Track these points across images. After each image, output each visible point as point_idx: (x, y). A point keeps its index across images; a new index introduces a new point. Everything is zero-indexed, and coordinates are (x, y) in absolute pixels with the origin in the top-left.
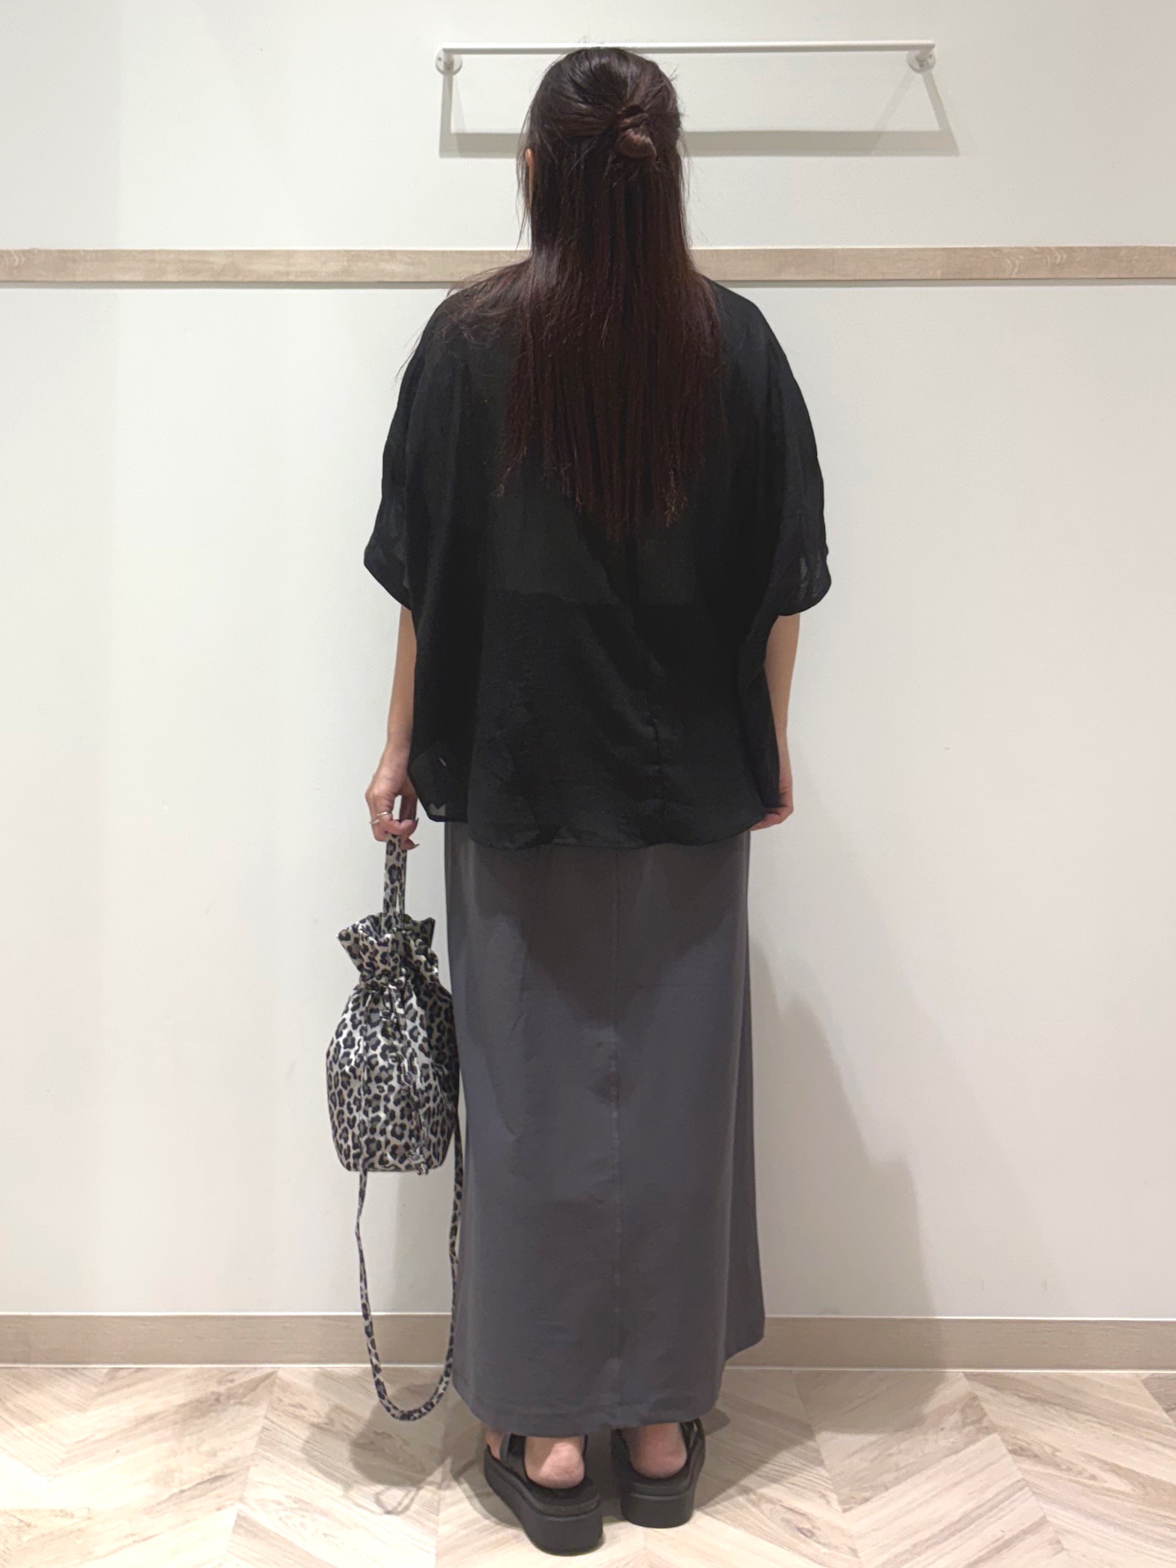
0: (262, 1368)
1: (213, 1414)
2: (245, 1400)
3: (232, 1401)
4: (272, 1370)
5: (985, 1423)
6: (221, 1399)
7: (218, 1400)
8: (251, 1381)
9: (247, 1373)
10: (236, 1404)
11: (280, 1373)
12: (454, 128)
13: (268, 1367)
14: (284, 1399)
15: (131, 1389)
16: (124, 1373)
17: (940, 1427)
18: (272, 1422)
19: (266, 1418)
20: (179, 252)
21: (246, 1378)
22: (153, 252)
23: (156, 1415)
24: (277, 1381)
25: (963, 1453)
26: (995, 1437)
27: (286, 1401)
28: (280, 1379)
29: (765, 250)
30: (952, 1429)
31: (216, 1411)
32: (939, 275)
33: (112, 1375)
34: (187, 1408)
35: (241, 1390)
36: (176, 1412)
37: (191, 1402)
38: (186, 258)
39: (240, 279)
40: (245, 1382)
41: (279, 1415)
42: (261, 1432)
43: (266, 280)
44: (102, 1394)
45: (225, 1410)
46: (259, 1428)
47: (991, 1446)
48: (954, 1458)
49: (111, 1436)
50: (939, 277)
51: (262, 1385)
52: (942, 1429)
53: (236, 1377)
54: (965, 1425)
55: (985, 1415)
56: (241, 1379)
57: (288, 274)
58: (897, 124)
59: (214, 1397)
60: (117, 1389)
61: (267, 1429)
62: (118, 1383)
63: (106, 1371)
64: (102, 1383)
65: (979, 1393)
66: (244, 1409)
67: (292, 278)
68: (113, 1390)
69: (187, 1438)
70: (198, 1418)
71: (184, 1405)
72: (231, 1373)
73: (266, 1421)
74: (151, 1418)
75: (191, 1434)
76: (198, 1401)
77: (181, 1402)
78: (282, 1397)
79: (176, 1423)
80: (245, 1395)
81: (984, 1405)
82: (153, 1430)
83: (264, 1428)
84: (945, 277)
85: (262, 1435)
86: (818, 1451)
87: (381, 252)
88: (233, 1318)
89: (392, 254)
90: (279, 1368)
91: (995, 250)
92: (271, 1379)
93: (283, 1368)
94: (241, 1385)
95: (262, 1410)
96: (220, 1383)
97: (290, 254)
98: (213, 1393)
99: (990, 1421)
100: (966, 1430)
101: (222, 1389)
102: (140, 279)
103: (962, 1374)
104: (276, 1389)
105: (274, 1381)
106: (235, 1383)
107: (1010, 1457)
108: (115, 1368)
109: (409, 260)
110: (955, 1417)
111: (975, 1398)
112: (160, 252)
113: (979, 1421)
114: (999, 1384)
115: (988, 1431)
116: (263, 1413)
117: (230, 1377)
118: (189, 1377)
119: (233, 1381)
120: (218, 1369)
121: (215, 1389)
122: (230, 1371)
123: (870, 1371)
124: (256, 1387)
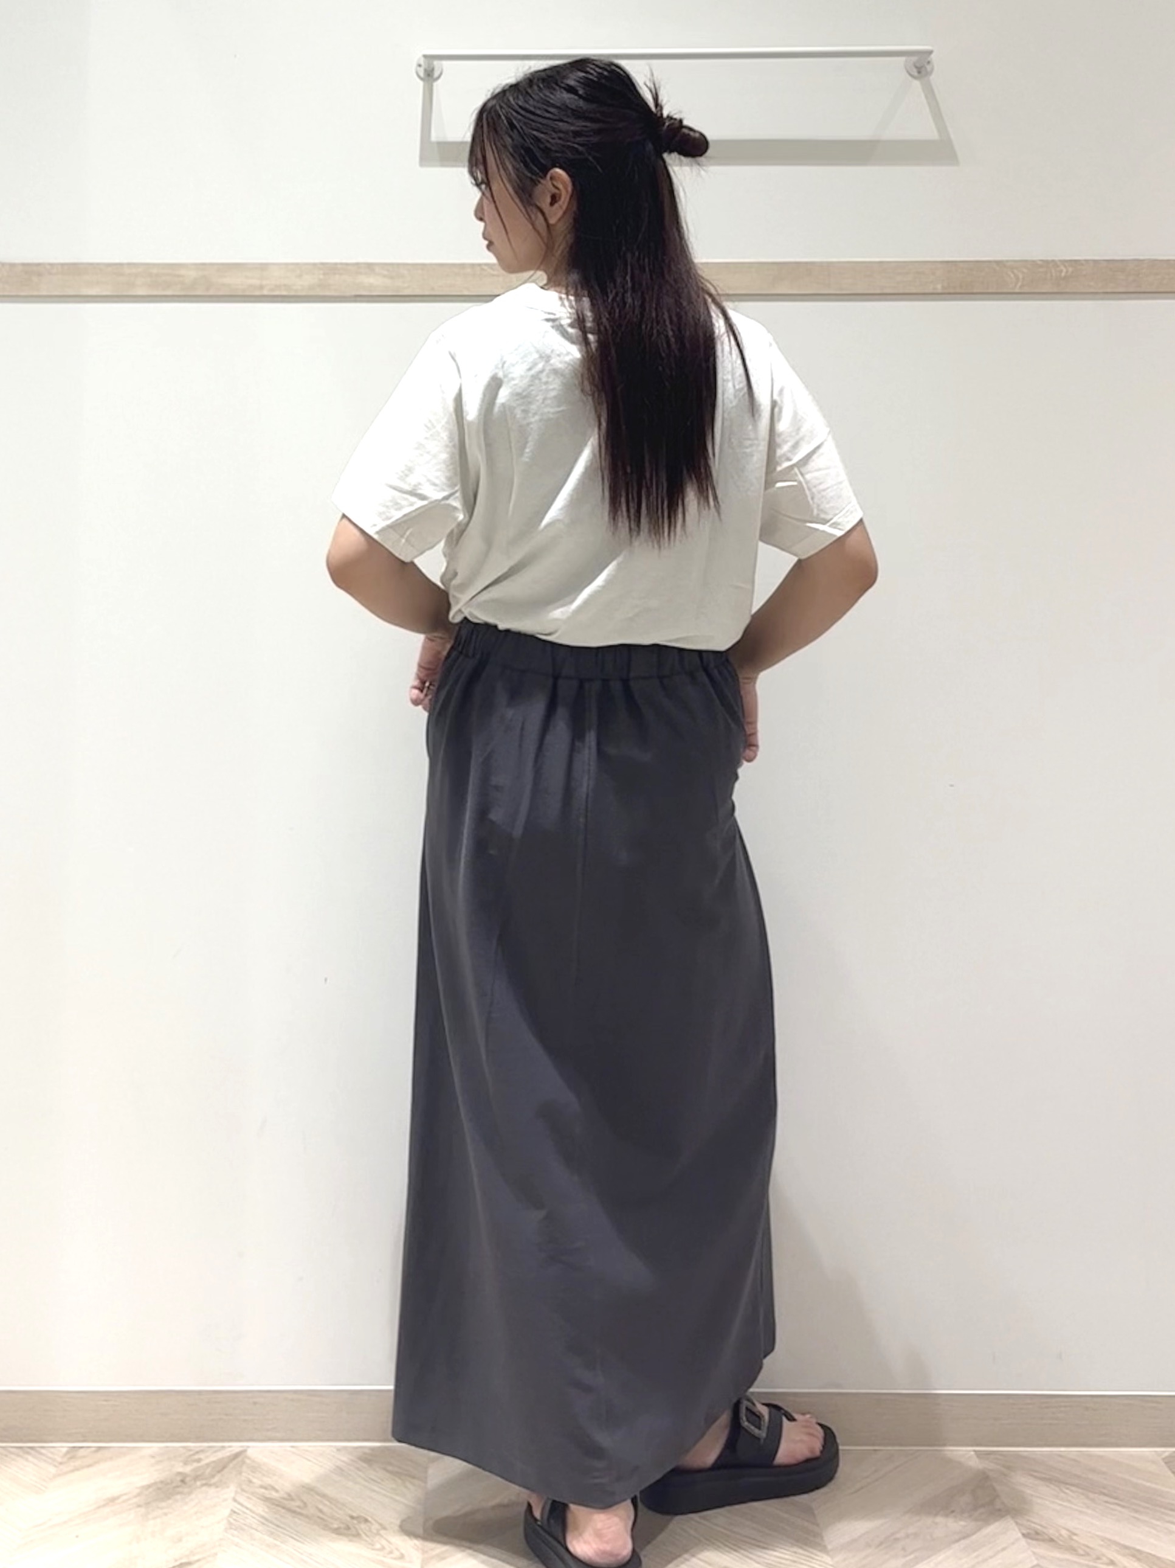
0: (230, 1447)
1: (178, 1497)
2: (213, 1481)
3: (199, 1483)
4: (241, 1449)
5: (998, 1505)
6: (188, 1480)
7: (184, 1481)
8: (220, 1460)
9: (216, 1452)
10: (203, 1485)
11: (250, 1452)
12: (434, 137)
13: (236, 1446)
14: (254, 1480)
15: (93, 1468)
16: (82, 1452)
17: (951, 1510)
18: (242, 1505)
19: (234, 1500)
20: (148, 264)
21: (213, 1458)
22: (121, 264)
23: (119, 1497)
24: (248, 1461)
25: (974, 1539)
26: (1009, 1519)
27: (256, 1482)
28: (249, 1458)
30: (963, 1511)
31: (181, 1493)
32: (939, 288)
33: (72, 1454)
34: (151, 1488)
35: (207, 1472)
36: (138, 1493)
37: (155, 1482)
38: (155, 271)
39: (211, 293)
40: (214, 1462)
41: (247, 1498)
42: (230, 1515)
43: (240, 293)
44: (63, 1474)
45: (190, 1491)
46: (227, 1512)
47: (1005, 1530)
48: (966, 1542)
49: (71, 1520)
50: (940, 291)
51: (231, 1465)
52: (953, 1512)
53: (202, 1456)
54: (976, 1508)
55: (998, 1496)
56: (207, 1459)
57: (261, 287)
58: (893, 132)
59: (179, 1478)
60: (76, 1469)
61: (237, 1513)
62: (79, 1462)
63: (64, 1450)
64: (62, 1464)
66: (212, 1490)
67: (265, 292)
68: (74, 1471)
69: (151, 1522)
70: (163, 1500)
71: (149, 1485)
72: (197, 1452)
73: (234, 1504)
74: (112, 1500)
75: (154, 1518)
76: (162, 1482)
77: (145, 1482)
78: (252, 1478)
79: (138, 1506)
80: (213, 1475)
81: (997, 1486)
82: (115, 1513)
83: (233, 1511)
84: (946, 291)
85: (231, 1519)
86: (820, 1535)
87: (359, 265)
88: (200, 1392)
89: (370, 267)
90: (248, 1447)
91: (998, 262)
92: (240, 1459)
93: (253, 1447)
94: (208, 1465)
95: (230, 1492)
96: (186, 1463)
97: (263, 267)
98: (179, 1474)
99: (1003, 1502)
100: (978, 1513)
101: (188, 1469)
102: (108, 293)
103: (973, 1454)
104: (244, 1468)
105: (243, 1462)
106: (203, 1463)
107: (1025, 1542)
108: (73, 1447)
109: (385, 273)
110: (967, 1499)
111: (987, 1479)
112: (129, 264)
113: (992, 1503)
115: (1001, 1513)
116: (232, 1494)
117: (196, 1457)
118: (153, 1457)
119: (199, 1460)
120: (184, 1447)
121: (181, 1470)
122: (198, 1449)
123: (875, 1450)
124: (224, 1468)
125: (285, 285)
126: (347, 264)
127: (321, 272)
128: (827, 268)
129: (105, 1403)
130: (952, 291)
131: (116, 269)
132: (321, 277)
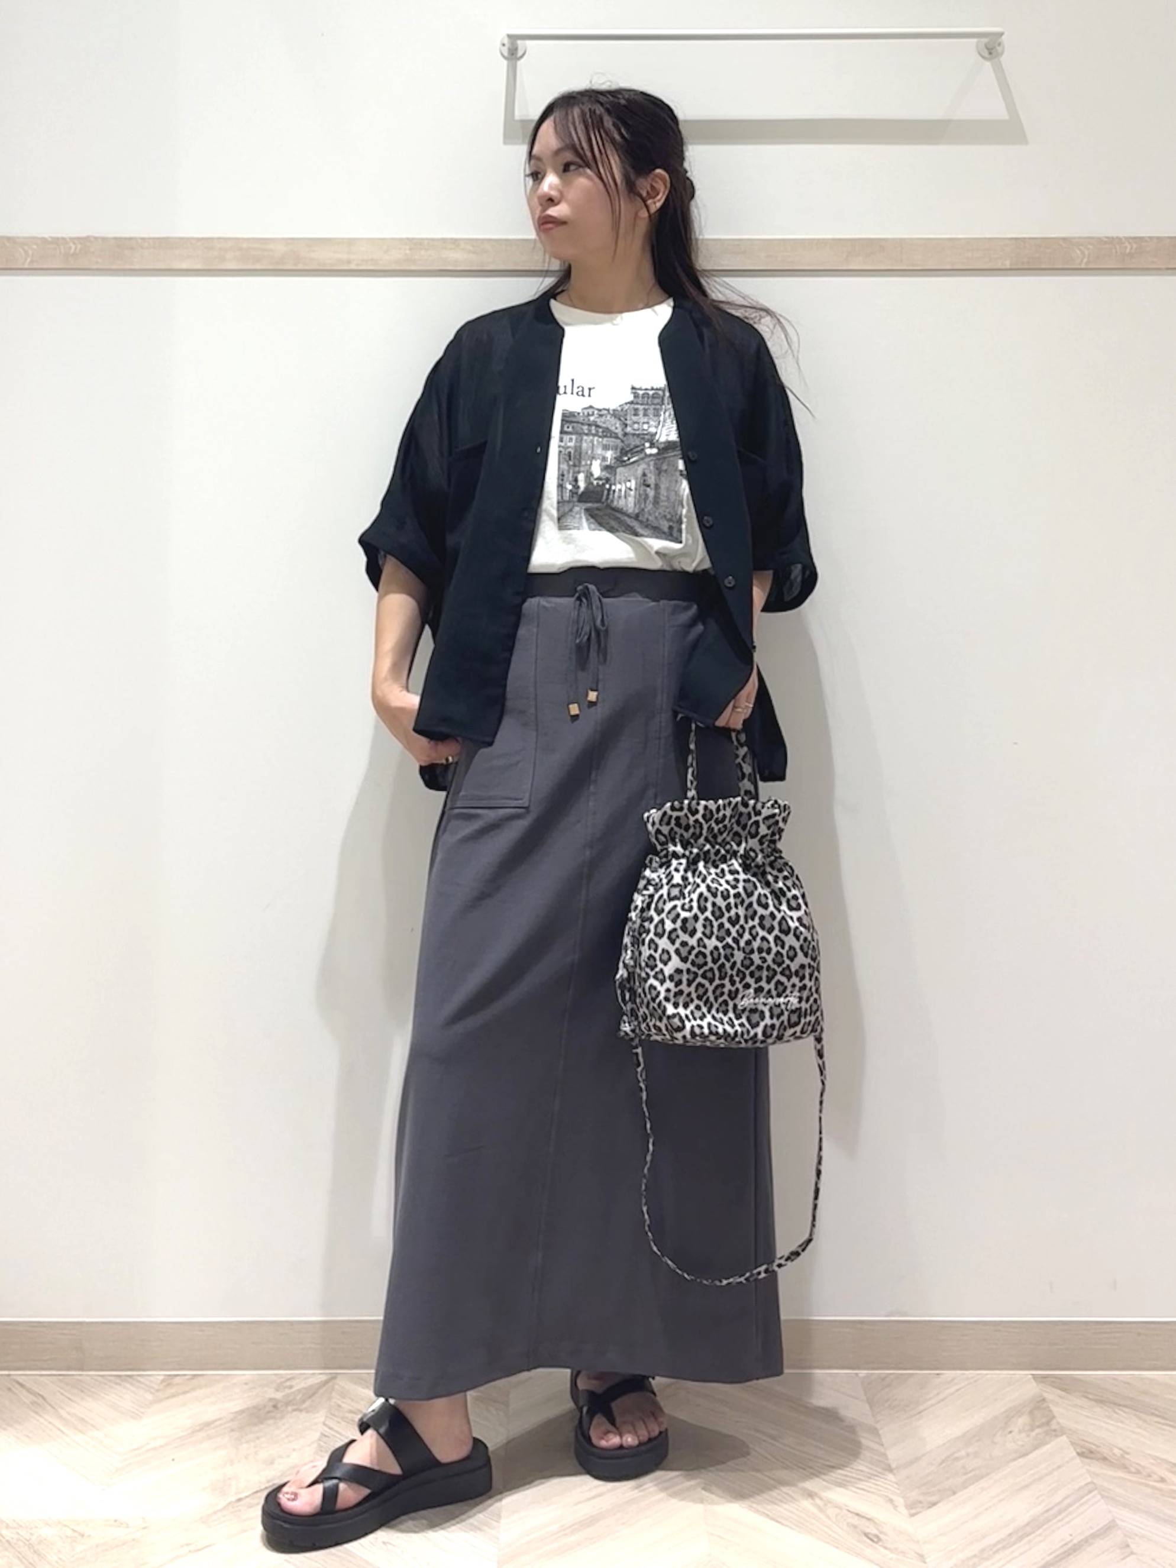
0: (320, 1374)
1: (271, 1422)
2: (304, 1406)
3: (290, 1408)
4: (331, 1376)
5: (1054, 1425)
6: (279, 1405)
7: (275, 1406)
8: (311, 1387)
9: (305, 1379)
10: (295, 1410)
11: (339, 1379)
12: (518, 115)
13: (326, 1373)
14: (343, 1405)
15: (189, 1395)
16: (177, 1380)
17: (1010, 1429)
18: (330, 1428)
19: (324, 1424)
20: (237, 239)
21: (303, 1385)
22: (211, 239)
23: (214, 1421)
24: (336, 1387)
25: (1031, 1456)
26: (1064, 1438)
27: (346, 1407)
28: (339, 1385)
29: (833, 239)
30: (1020, 1432)
31: (272, 1418)
32: (1008, 264)
33: (168, 1381)
34: (244, 1415)
35: (299, 1397)
36: (232, 1420)
37: (248, 1409)
38: (245, 245)
39: (300, 267)
40: (305, 1388)
41: (339, 1422)
42: (320, 1439)
43: (328, 268)
44: (160, 1401)
45: (282, 1418)
46: (317, 1435)
47: (1060, 1448)
48: (1021, 1461)
49: (167, 1444)
50: (1008, 267)
51: (320, 1392)
52: (1011, 1432)
53: (293, 1383)
54: (1032, 1430)
55: (1054, 1417)
56: (299, 1385)
57: (349, 262)
58: (966, 111)
59: (271, 1404)
60: (173, 1396)
61: (326, 1436)
62: (173, 1390)
63: (161, 1378)
64: (158, 1391)
65: (1045, 1395)
66: (303, 1415)
67: (353, 267)
68: (168, 1398)
69: (245, 1446)
70: (255, 1425)
71: (242, 1412)
72: (289, 1380)
73: (325, 1428)
74: (208, 1424)
75: (248, 1442)
76: (254, 1407)
77: (238, 1408)
78: (339, 1402)
79: (232, 1430)
80: (304, 1401)
81: (1053, 1408)
82: (209, 1438)
83: (323, 1435)
84: (1015, 267)
85: (322, 1443)
86: (885, 1455)
87: (444, 240)
88: (291, 1323)
89: (455, 242)
90: (338, 1374)
91: (1064, 239)
92: (330, 1385)
93: (342, 1374)
94: (299, 1391)
95: (320, 1416)
96: (277, 1390)
97: (351, 242)
98: (271, 1399)
99: (1058, 1423)
100: (1033, 1434)
101: (279, 1395)
102: (199, 267)
103: (1030, 1376)
104: (334, 1394)
105: (333, 1389)
106: (294, 1389)
107: (1078, 1460)
108: (170, 1375)
109: (471, 248)
110: (1022, 1421)
111: (1044, 1400)
112: (219, 239)
113: (1048, 1423)
114: (1065, 1386)
115: (1056, 1433)
116: (322, 1419)
117: (288, 1384)
118: (246, 1384)
119: (291, 1387)
120: (275, 1375)
121: (273, 1396)
122: (289, 1377)
123: (938, 1374)
124: (314, 1394)
125: (372, 260)
126: (432, 240)
127: (407, 247)
128: (900, 244)
129: (200, 1333)
130: (1020, 266)
131: (207, 242)
132: (408, 252)
